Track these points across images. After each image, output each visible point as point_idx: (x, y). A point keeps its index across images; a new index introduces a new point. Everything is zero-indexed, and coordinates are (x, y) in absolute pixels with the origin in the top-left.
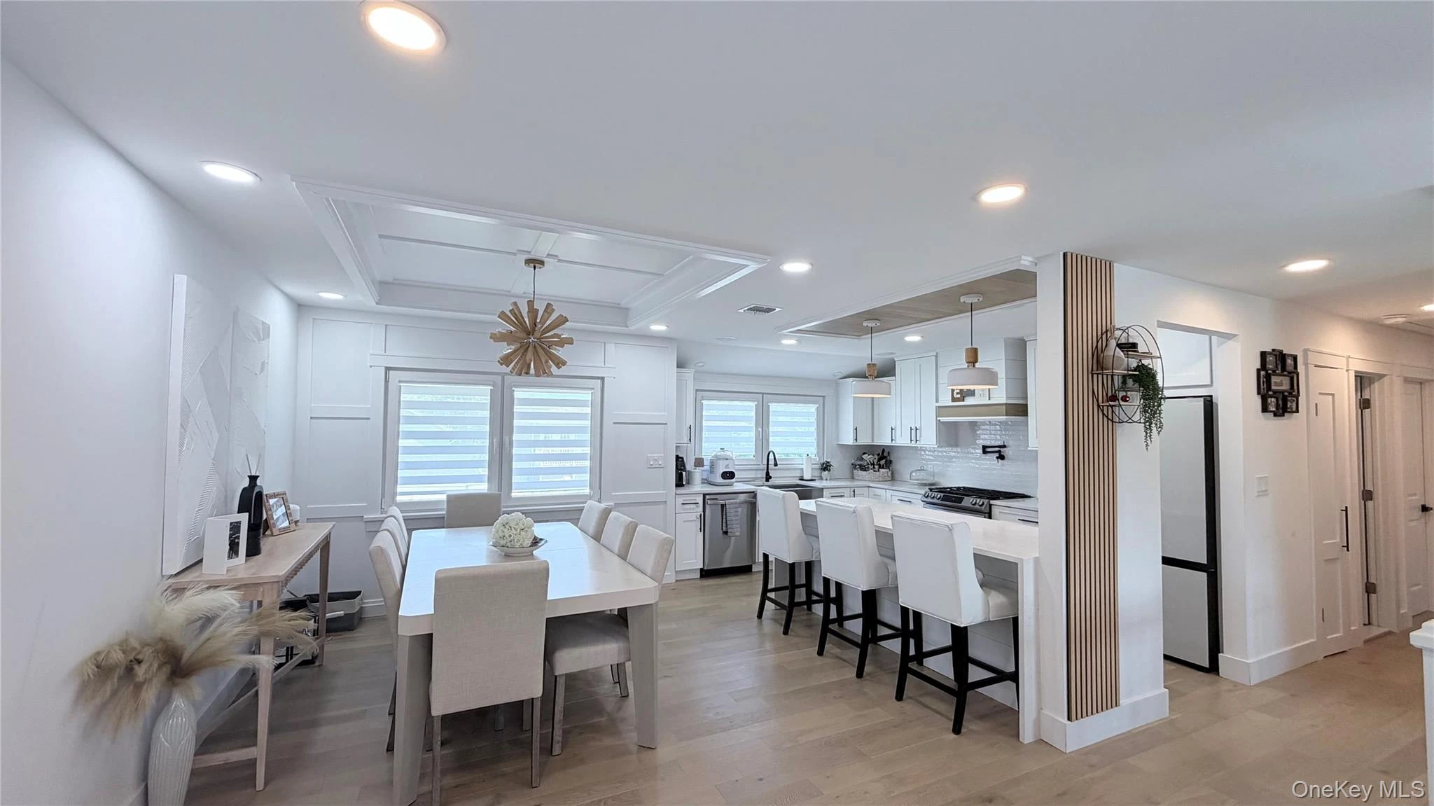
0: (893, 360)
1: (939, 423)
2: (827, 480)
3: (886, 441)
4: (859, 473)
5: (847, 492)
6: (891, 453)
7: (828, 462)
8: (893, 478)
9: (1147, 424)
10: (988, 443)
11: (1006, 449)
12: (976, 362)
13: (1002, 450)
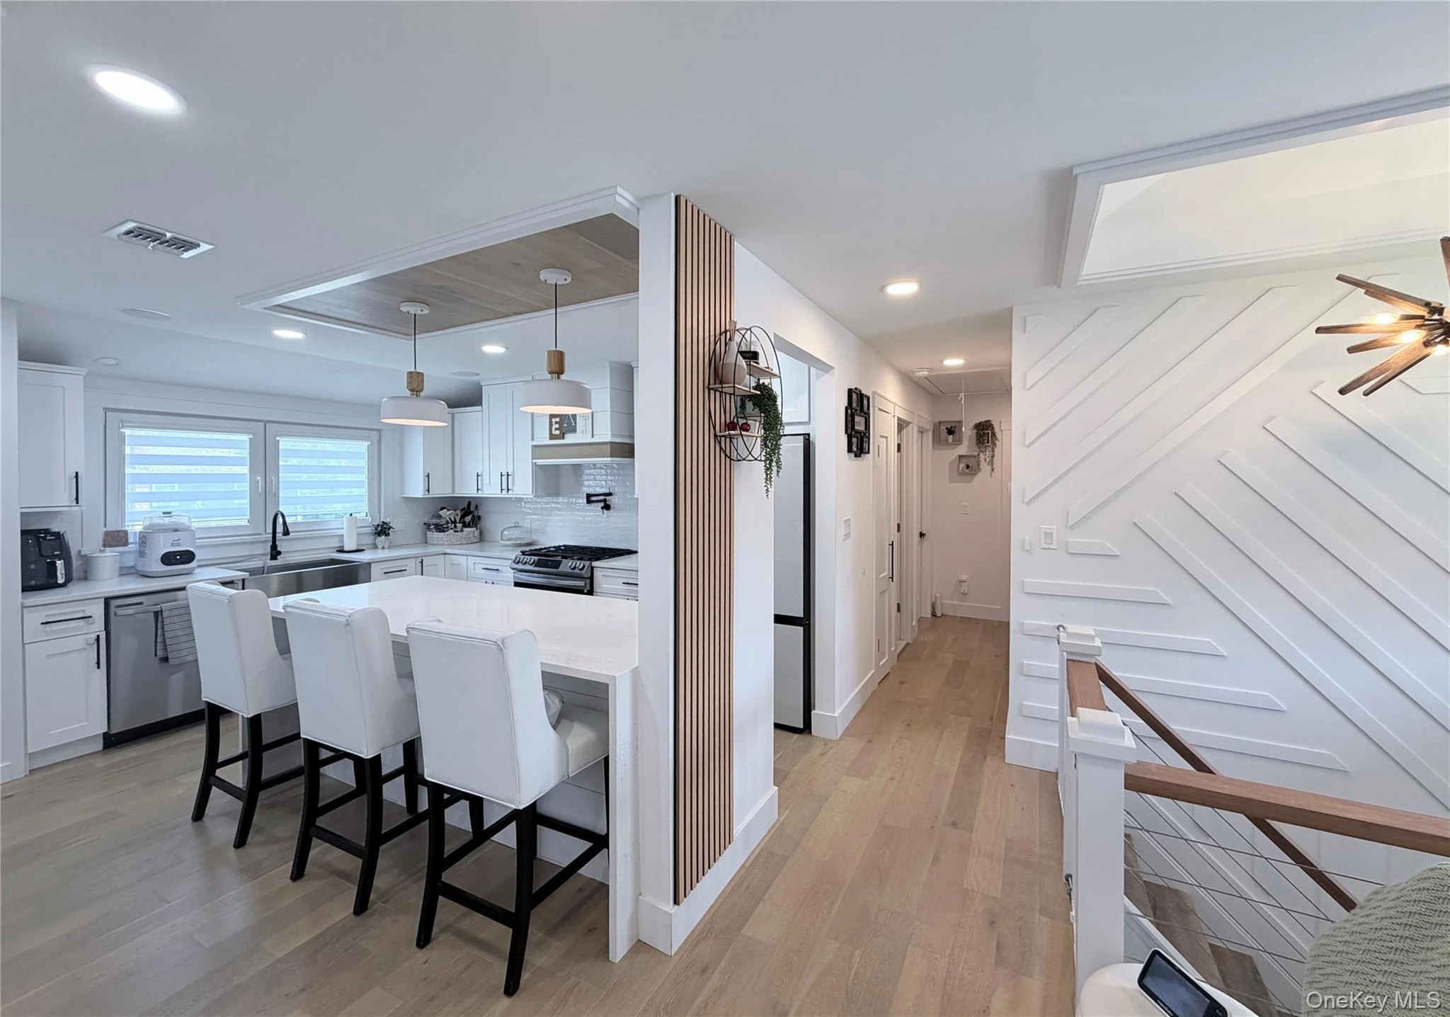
0: (479, 384)
1: (534, 465)
2: (383, 548)
3: (469, 491)
4: (434, 536)
5: (412, 565)
6: (479, 507)
7: (386, 524)
8: (482, 538)
9: (768, 462)
10: (591, 491)
11: (611, 497)
12: (562, 373)
13: (608, 498)
